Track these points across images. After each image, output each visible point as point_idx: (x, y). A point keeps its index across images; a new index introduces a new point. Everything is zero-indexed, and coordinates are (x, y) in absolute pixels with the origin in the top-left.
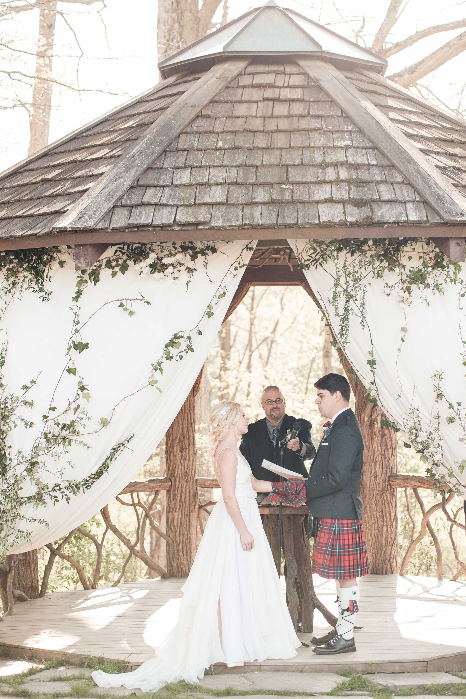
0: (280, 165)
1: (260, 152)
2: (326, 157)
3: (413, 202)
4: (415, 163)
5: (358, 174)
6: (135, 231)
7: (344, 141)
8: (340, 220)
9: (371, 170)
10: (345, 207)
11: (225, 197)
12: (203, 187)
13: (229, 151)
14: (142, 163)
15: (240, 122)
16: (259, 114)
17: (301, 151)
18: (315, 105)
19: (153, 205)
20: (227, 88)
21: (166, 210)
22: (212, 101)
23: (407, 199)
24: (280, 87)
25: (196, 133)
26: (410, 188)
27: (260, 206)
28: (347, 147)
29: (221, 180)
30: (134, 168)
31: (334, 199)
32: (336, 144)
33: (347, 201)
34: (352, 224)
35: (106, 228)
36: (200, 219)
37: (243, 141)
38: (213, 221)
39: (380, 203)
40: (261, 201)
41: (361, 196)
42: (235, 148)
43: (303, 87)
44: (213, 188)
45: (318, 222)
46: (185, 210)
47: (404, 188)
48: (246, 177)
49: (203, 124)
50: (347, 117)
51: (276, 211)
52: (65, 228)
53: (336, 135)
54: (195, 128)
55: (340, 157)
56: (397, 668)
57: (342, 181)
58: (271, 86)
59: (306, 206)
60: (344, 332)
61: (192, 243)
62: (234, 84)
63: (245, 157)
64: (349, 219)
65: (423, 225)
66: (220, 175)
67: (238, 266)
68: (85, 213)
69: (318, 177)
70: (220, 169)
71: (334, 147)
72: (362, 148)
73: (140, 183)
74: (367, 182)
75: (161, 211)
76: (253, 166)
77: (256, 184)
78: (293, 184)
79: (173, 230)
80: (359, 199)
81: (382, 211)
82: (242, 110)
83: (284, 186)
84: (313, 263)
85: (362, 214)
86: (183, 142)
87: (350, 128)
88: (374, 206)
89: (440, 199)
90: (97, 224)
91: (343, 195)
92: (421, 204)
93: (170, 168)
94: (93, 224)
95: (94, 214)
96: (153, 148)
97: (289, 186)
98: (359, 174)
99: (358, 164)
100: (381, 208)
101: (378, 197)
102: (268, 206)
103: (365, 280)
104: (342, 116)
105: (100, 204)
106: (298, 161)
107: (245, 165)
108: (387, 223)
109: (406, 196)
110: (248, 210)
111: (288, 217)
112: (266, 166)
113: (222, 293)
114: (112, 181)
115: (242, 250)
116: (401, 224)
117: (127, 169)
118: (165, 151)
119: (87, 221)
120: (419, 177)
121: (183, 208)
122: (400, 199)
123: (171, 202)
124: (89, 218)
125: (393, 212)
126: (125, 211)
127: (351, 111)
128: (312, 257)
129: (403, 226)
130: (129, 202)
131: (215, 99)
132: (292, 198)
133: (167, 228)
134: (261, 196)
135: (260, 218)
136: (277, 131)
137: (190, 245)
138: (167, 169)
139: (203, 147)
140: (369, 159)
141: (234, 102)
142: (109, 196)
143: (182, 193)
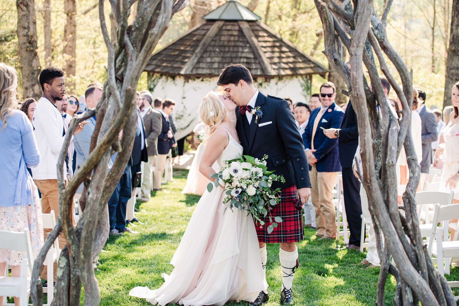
0: (232, 58)
1: (226, 53)
2: (242, 55)
5: (248, 61)
7: (246, 49)
9: (251, 59)
12: (213, 63)
13: (219, 52)
14: (199, 55)
15: (222, 42)
16: (227, 40)
17: (236, 53)
18: (240, 37)
19: (202, 68)
20: (220, 30)
21: (205, 70)
22: (216, 35)
24: (233, 31)
25: (212, 46)
28: (247, 52)
32: (244, 50)
36: (212, 72)
37: (222, 49)
38: (215, 73)
42: (221, 51)
43: (238, 31)
44: (215, 64)
46: (209, 69)
47: (258, 65)
48: (223, 60)
49: (213, 43)
50: (248, 42)
53: (244, 48)
54: (211, 44)
55: (245, 55)
58: (230, 30)
62: (222, 29)
63: (223, 54)
66: (217, 59)
69: (239, 61)
71: (244, 52)
72: (250, 52)
73: (199, 61)
74: (250, 63)
76: (225, 57)
77: (225, 63)
79: (206, 74)
82: (223, 38)
86: (209, 49)
87: (248, 46)
89: (265, 68)
93: (205, 57)
96: (201, 51)
99: (249, 57)
100: (253, 71)
101: (252, 67)
104: (246, 41)
106: (235, 56)
107: (223, 57)
109: (258, 67)
114: (192, 60)
117: (196, 56)
118: (204, 52)
120: (262, 61)
123: (206, 67)
125: (255, 71)
127: (249, 40)
130: (196, 67)
136: (231, 46)
139: (213, 50)
140: (252, 56)
141: (221, 35)
142: (192, 65)
143: (208, 65)
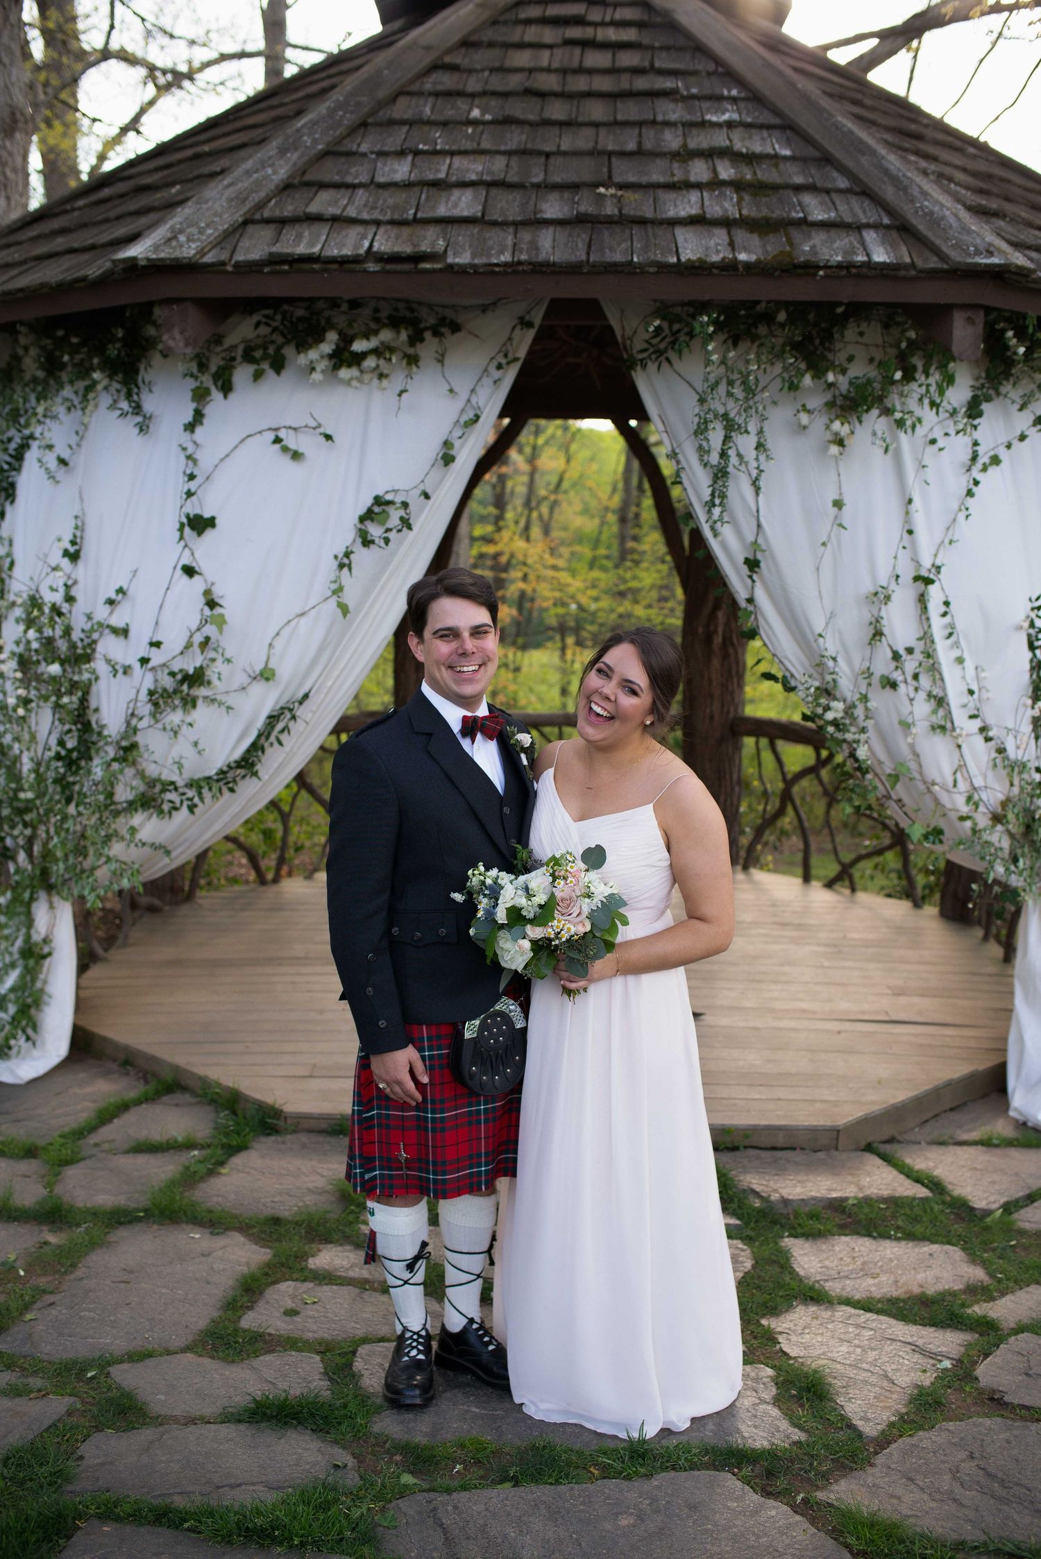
0: (594, 153)
1: (555, 131)
2: (689, 140)
3: (876, 226)
4: (873, 153)
5: (755, 173)
6: (285, 272)
7: (723, 113)
8: (724, 259)
9: (782, 166)
10: (734, 231)
11: (480, 208)
12: (433, 191)
13: (492, 127)
14: (315, 141)
15: (517, 77)
16: (555, 65)
17: (636, 131)
18: (664, 54)
19: (327, 220)
20: (495, 23)
21: (354, 232)
22: (467, 44)
23: (864, 221)
24: (595, 25)
25: (430, 94)
26: (867, 203)
27: (551, 229)
28: (730, 125)
29: (474, 177)
30: (296, 149)
31: (708, 216)
32: (708, 117)
33: (735, 220)
34: (748, 266)
35: (223, 263)
36: (423, 248)
37: (518, 109)
38: (450, 253)
39: (804, 227)
40: (554, 216)
41: (765, 212)
42: (508, 121)
43: (640, 25)
44: (456, 193)
45: (675, 260)
46: (393, 231)
47: (854, 201)
48: (525, 172)
49: (446, 81)
50: (729, 75)
51: (585, 237)
52: (134, 259)
53: (705, 105)
54: (428, 86)
55: (720, 139)
56: (781, 1140)
57: (723, 183)
58: (579, 21)
59: (650, 229)
60: (717, 501)
61: (412, 310)
62: (510, 16)
63: (524, 137)
64: (743, 257)
65: (902, 273)
66: (473, 168)
67: (504, 361)
68: (181, 231)
69: (673, 175)
70: (472, 157)
71: (703, 124)
72: (761, 127)
73: (307, 178)
74: (775, 188)
75: (344, 233)
76: (539, 153)
77: (547, 187)
78: (621, 187)
79: (365, 271)
80: (762, 218)
81: (811, 243)
82: (522, 59)
83: (602, 190)
84: (653, 357)
85: (769, 248)
86: (403, 109)
87: (734, 92)
88: (795, 234)
89: (935, 221)
90: (202, 252)
91: (726, 211)
92: (894, 234)
93: (372, 153)
94: (193, 252)
95: (201, 232)
96: (342, 117)
97: (612, 191)
98: (758, 172)
99: (753, 154)
100: (810, 238)
101: (801, 215)
102: (568, 227)
103: (767, 394)
104: (715, 73)
105: (215, 215)
106: (631, 146)
107: (523, 152)
108: (826, 267)
109: (861, 215)
110: (526, 235)
111: (612, 249)
112: (565, 154)
113: (471, 415)
114: (248, 173)
115: (514, 328)
116: (854, 271)
118: (364, 124)
119: (181, 246)
120: (886, 179)
121: (389, 227)
122: (848, 219)
123: (365, 216)
124: (189, 240)
125: (837, 245)
126: (267, 233)
127: (736, 62)
128: (653, 346)
129: (858, 276)
130: (277, 213)
131: (472, 38)
132: (620, 211)
133: (352, 266)
134: (553, 208)
135: (550, 250)
136: (590, 94)
137: (408, 314)
138: (364, 155)
139: (441, 118)
140: (777, 146)
141: (507, 46)
142: (240, 199)
143: (391, 198)
